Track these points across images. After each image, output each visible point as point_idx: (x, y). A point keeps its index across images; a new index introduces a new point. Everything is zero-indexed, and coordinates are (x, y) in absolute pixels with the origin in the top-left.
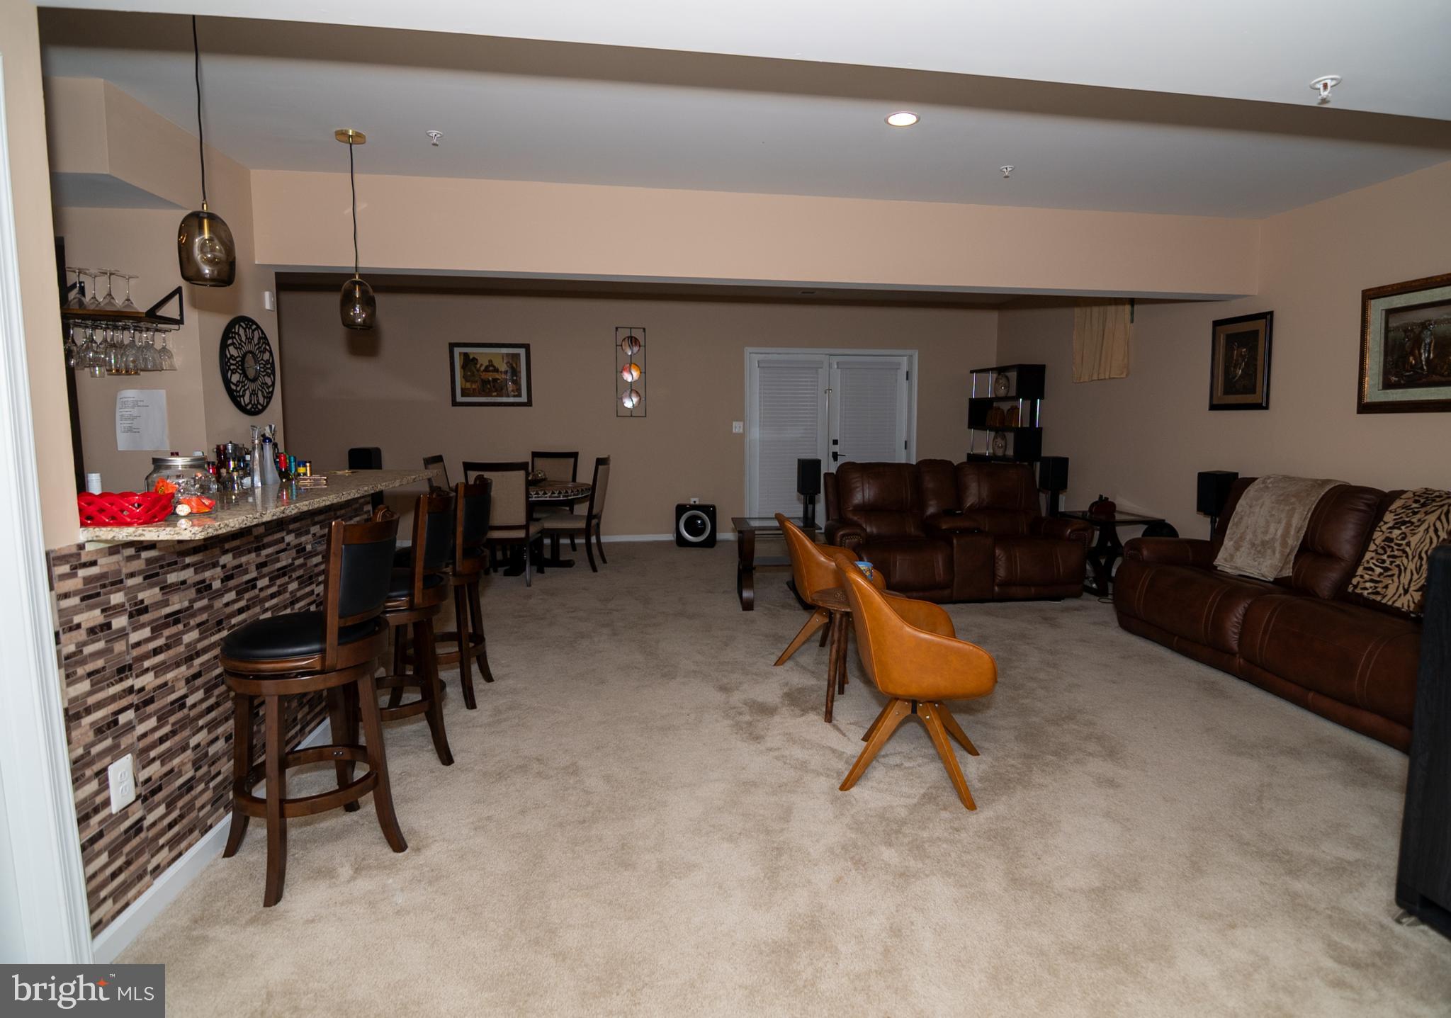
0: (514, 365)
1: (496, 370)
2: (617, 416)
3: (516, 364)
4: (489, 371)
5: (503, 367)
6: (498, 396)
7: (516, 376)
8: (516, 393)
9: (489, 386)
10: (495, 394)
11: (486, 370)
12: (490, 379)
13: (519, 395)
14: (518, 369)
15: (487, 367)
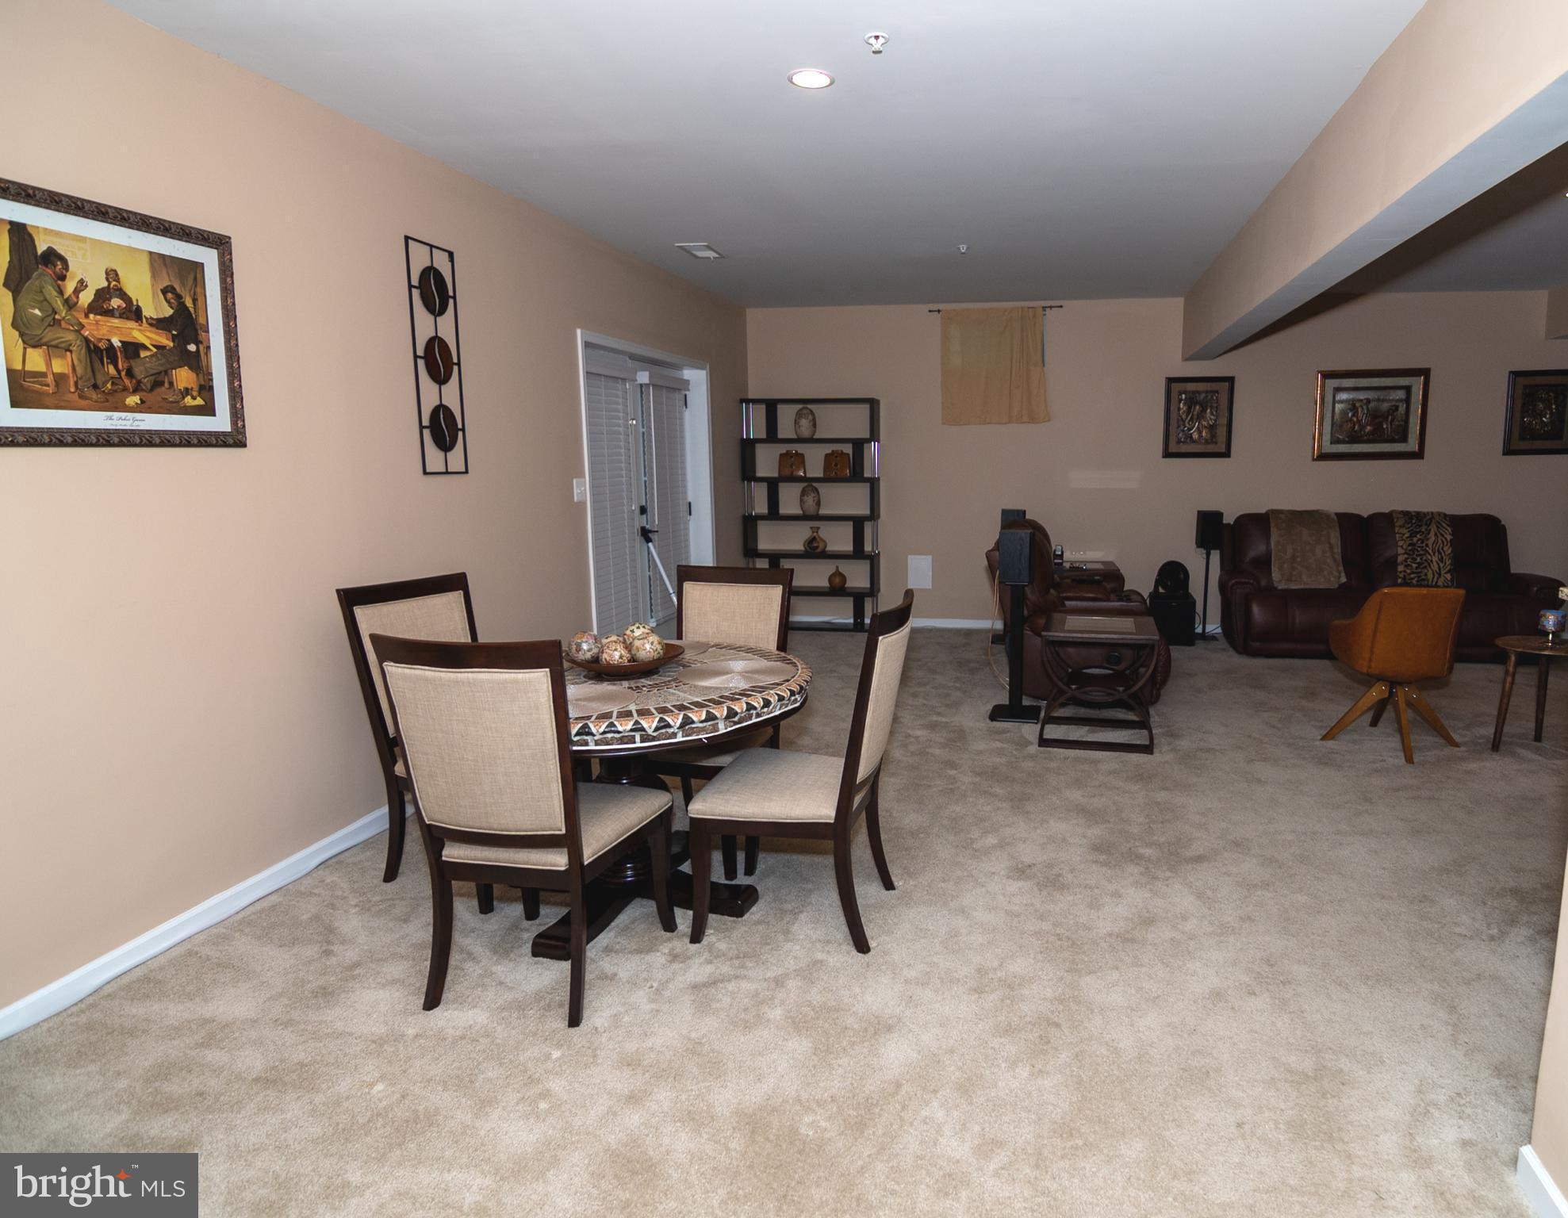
0: (189, 303)
1: (133, 313)
2: (425, 473)
3: (195, 301)
4: (109, 313)
5: (154, 307)
6: (143, 407)
7: (198, 343)
8: (199, 401)
9: (112, 370)
10: (133, 400)
11: (100, 305)
12: (116, 342)
13: (208, 410)
14: (201, 320)
15: (102, 295)
